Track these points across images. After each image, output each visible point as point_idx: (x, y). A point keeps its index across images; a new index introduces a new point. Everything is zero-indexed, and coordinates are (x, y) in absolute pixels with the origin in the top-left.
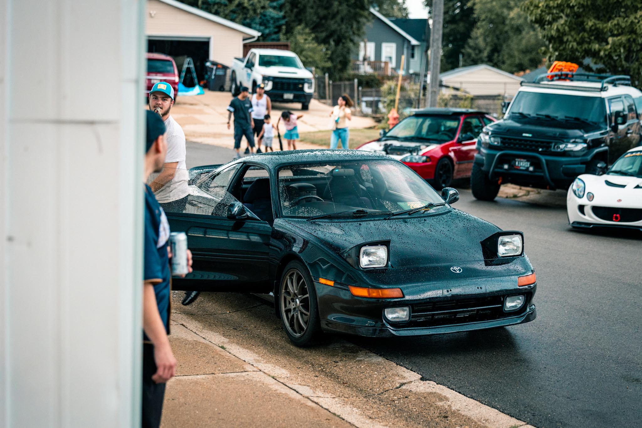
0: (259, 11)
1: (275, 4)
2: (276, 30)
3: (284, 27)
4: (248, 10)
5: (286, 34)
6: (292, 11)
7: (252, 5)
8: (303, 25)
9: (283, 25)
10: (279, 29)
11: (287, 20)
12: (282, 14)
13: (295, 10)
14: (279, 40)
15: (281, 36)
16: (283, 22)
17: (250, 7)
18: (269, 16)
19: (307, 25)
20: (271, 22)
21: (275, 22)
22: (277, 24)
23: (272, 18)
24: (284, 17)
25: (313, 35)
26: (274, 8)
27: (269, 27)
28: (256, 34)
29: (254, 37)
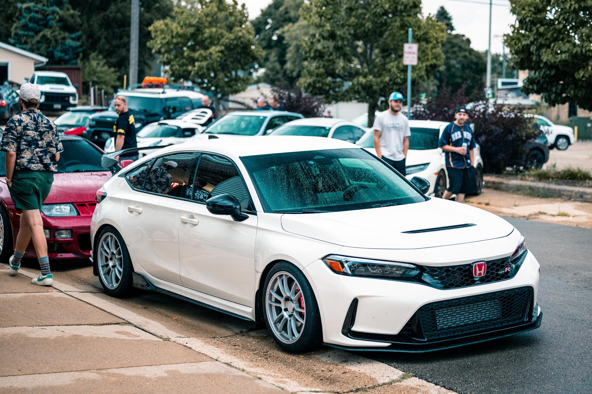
0: (60, 41)
1: (73, 36)
2: (75, 56)
3: (81, 55)
4: (51, 41)
5: (82, 60)
6: (87, 41)
7: (54, 36)
8: (96, 53)
9: (80, 52)
10: (77, 56)
11: (84, 48)
12: (78, 43)
13: (90, 41)
14: (76, 64)
15: (79, 61)
16: (81, 50)
17: (52, 39)
18: (69, 45)
19: (100, 53)
20: (71, 50)
21: (73, 50)
22: (76, 51)
23: (71, 47)
24: (81, 46)
25: (104, 61)
26: (73, 39)
27: (69, 54)
28: (45, 60)
29: (42, 62)
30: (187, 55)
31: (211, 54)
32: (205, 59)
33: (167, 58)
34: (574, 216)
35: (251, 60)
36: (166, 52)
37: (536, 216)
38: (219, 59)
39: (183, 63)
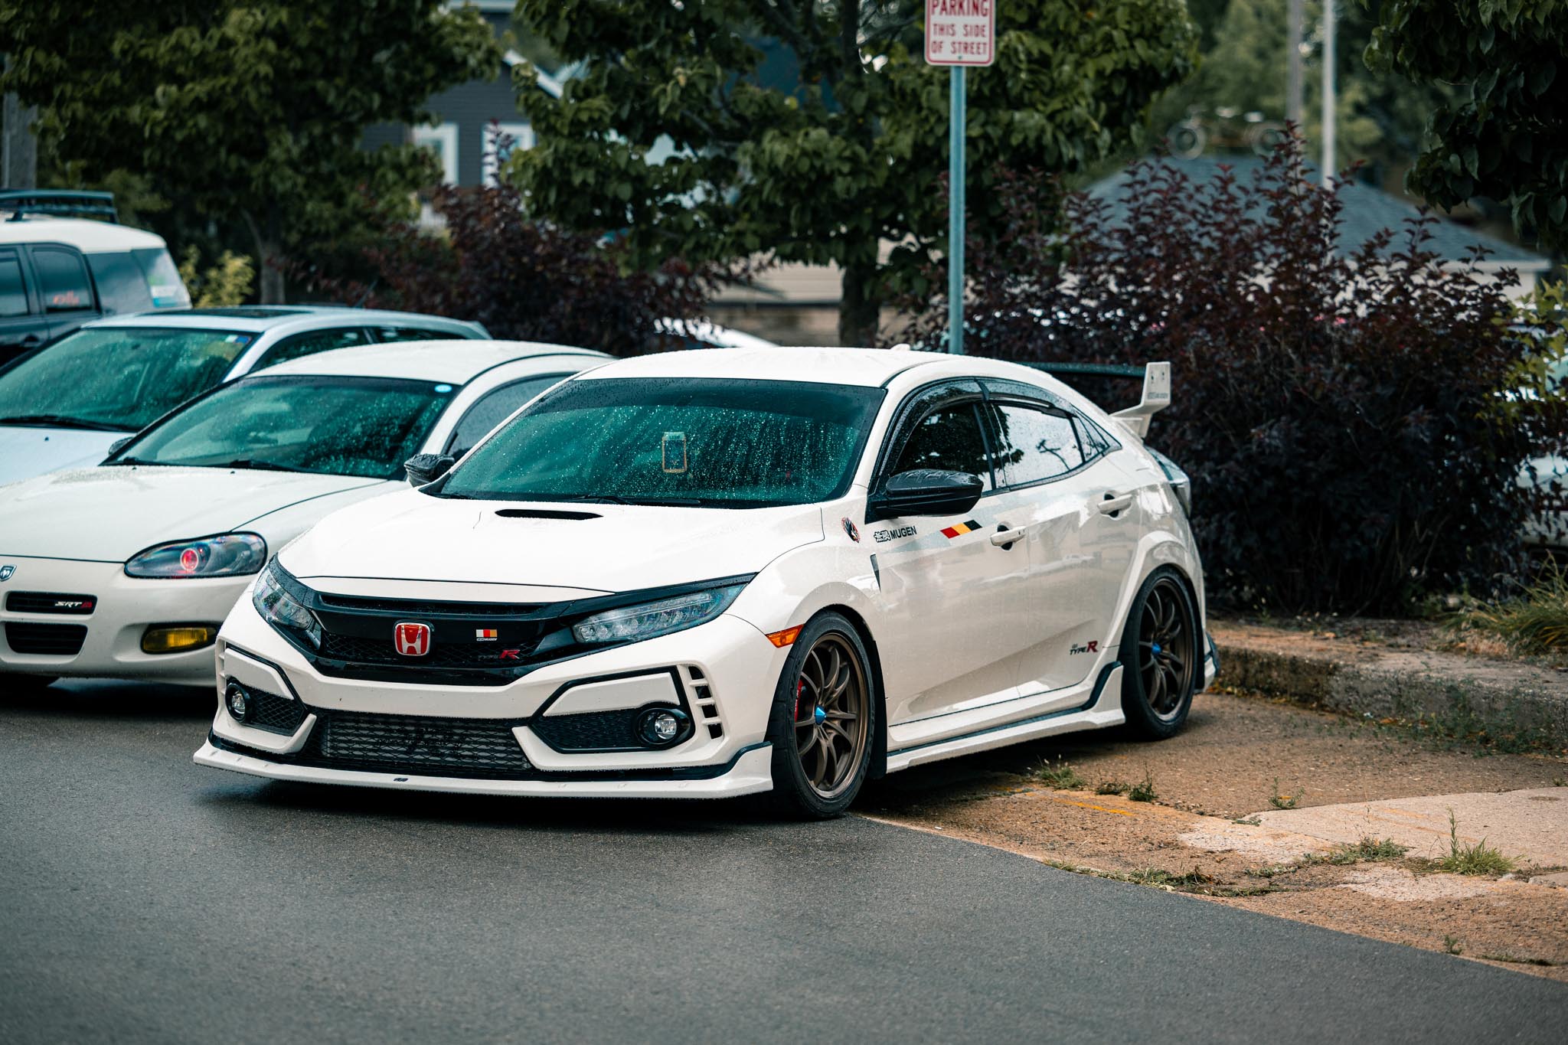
30: (124, 53)
31: (226, 43)
32: (203, 67)
33: (35, 67)
34: (1523, 875)
35: (430, 71)
36: (32, 40)
37: (1333, 872)
38: (264, 69)
39: (107, 89)
